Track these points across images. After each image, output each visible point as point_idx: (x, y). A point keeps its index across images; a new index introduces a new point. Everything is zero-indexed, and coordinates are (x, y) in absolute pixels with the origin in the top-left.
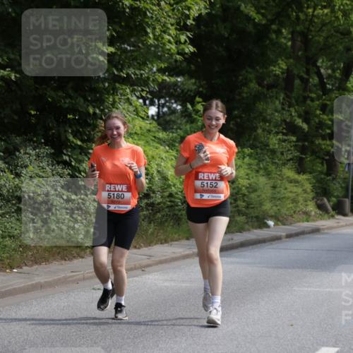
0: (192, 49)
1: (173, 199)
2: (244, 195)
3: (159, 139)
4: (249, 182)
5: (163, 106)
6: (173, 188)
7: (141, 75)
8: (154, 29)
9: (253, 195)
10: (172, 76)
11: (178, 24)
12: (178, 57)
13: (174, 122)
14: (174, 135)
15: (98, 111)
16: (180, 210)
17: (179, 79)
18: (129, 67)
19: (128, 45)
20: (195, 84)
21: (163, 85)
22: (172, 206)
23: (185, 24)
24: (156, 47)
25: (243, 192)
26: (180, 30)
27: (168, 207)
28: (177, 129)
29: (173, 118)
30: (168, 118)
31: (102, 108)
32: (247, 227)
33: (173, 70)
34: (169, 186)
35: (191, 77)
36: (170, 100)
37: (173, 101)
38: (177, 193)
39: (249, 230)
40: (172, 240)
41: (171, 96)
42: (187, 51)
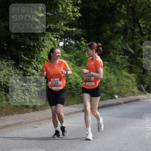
0: (80, 15)
1: (71, 85)
2: (104, 83)
3: (64, 57)
4: (106, 77)
5: (67, 41)
6: (71, 80)
7: (56, 27)
8: (62, 5)
9: (108, 84)
10: (71, 28)
11: (74, 3)
12: (74, 19)
13: (71, 49)
14: (72, 55)
15: (36, 44)
16: (74, 91)
17: (74, 29)
18: (50, 23)
19: (50, 13)
20: (81, 31)
21: (66, 32)
22: (70, 89)
23: (77, 3)
24: (63, 14)
25: (103, 82)
26: (74, 6)
27: (69, 89)
28: (73, 53)
29: (71, 47)
30: (69, 47)
31: (37, 42)
32: (105, 98)
33: (71, 25)
34: (69, 79)
35: (79, 28)
36: (69, 39)
37: (71, 39)
38: (73, 83)
39: (106, 100)
40: (70, 105)
41: (70, 37)
42: (77, 16)
